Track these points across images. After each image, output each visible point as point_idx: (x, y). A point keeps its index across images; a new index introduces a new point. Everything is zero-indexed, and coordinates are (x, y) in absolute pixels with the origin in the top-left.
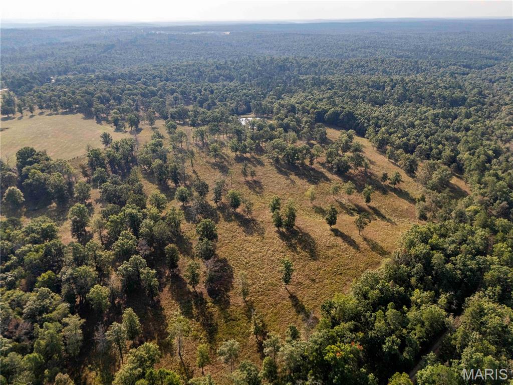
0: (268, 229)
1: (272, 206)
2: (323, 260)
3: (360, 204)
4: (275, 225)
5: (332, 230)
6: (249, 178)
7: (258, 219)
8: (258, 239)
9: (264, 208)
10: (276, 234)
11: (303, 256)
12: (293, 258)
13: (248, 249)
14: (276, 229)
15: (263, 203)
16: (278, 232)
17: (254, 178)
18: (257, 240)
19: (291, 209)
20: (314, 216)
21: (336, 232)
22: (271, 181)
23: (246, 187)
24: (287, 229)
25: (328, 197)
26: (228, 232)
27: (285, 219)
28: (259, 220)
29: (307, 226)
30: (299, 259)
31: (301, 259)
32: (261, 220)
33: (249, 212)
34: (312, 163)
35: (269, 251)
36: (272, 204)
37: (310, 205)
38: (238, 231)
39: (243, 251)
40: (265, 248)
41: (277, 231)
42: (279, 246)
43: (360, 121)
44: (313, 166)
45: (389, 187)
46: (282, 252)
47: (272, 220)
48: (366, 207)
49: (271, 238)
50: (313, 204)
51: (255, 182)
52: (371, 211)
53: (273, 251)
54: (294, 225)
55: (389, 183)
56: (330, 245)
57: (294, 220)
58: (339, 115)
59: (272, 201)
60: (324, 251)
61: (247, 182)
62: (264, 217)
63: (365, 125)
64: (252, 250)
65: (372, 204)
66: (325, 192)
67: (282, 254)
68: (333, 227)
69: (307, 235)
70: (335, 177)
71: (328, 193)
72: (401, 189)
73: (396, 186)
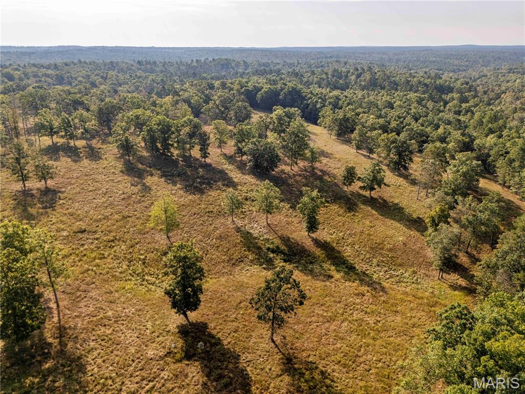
3: (294, 235)
17: (53, 183)
22: (90, 189)
34: (205, 153)
43: (310, 101)
44: (206, 160)
45: (360, 195)
48: (309, 244)
52: (319, 252)
55: (361, 188)
61: (23, 194)
65: (323, 234)
70: (250, 179)
71: (222, 213)
72: (385, 198)
73: (374, 194)
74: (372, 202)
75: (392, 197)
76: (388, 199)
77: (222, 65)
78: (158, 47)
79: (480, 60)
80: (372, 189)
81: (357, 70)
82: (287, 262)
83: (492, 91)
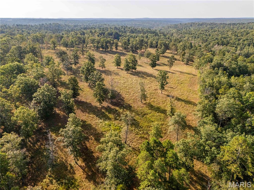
0: (121, 73)
5: (156, 70)
7: (110, 70)
29: (141, 70)
49: (127, 76)
69: (145, 72)
74: (163, 56)
76: (167, 56)
77: (58, 26)
79: (155, 24)
80: (164, 54)
83: (169, 34)
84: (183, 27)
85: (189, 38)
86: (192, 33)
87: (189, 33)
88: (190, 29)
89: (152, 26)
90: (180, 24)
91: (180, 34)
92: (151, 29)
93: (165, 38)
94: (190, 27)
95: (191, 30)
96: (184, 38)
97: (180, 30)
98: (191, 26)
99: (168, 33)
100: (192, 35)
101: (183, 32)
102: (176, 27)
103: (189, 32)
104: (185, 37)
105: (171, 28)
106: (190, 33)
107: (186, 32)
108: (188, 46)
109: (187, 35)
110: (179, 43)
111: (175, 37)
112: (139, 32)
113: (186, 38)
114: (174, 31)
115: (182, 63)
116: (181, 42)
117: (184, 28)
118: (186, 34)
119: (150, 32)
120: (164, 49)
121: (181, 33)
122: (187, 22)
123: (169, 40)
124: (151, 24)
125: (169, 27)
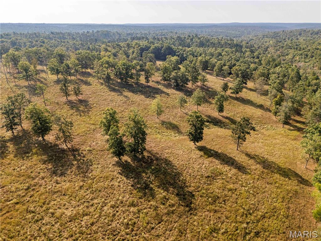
0: (102, 161)
1: (105, 125)
2: (213, 207)
3: (212, 115)
4: (114, 153)
5: (201, 149)
6: (73, 98)
7: (83, 147)
8: (81, 184)
9: (94, 131)
10: (116, 168)
11: (173, 205)
12: (157, 214)
13: (58, 213)
14: (116, 159)
15: (93, 124)
16: (119, 164)
17: (80, 97)
18: (81, 187)
19: (137, 123)
20: (166, 134)
21: (207, 152)
22: (102, 99)
23: (67, 107)
24: (135, 158)
25: (175, 111)
26: (22, 178)
27: (129, 140)
28: (85, 148)
29: (163, 149)
30: (168, 214)
31: (173, 212)
32: (88, 148)
33: (67, 138)
35: (105, 208)
36: (104, 121)
37: (157, 120)
38: (42, 174)
39: (47, 219)
40: (96, 201)
41: (117, 162)
42: (124, 192)
43: (179, 53)
44: (149, 84)
45: (231, 97)
46: (133, 205)
47: (107, 146)
48: (221, 118)
49: (107, 178)
50: (161, 119)
51: (81, 101)
52: (227, 121)
53: (113, 207)
54: (145, 149)
55: (231, 93)
56: (210, 174)
57: (144, 140)
58: (161, 50)
59: (104, 116)
60: (205, 187)
61: (70, 103)
62: (94, 144)
63: (185, 56)
64: (68, 213)
65: (224, 114)
66: (170, 106)
67: (132, 209)
68: (199, 144)
69: (167, 162)
71: (174, 107)
72: (243, 97)
73: (238, 96)
74: (237, 99)
75: (246, 97)
76: (244, 98)
77: (105, 34)
78: (47, 23)
79: (245, 31)
80: (238, 93)
81: (190, 36)
82: (216, 125)
83: (262, 47)
84: (286, 37)
85: (295, 56)
86: (301, 48)
87: (295, 47)
88: (297, 39)
89: (239, 34)
90: (283, 31)
91: (279, 48)
92: (234, 39)
93: (252, 56)
94: (299, 37)
95: (299, 42)
96: (287, 57)
97: (280, 42)
98: (300, 35)
99: (260, 46)
100: (301, 52)
101: (285, 45)
102: (275, 35)
103: (297, 45)
104: (287, 55)
105: (267, 37)
106: (297, 48)
107: (290, 45)
108: (292, 77)
109: (291, 51)
110: (275, 68)
111: (271, 53)
112: (213, 45)
113: (290, 57)
114: (271, 42)
115: (274, 118)
116: (277, 67)
117: (289, 38)
118: (291, 49)
119: (230, 45)
120: (238, 85)
121: (283, 47)
122: (294, 29)
123: (257, 60)
124: (239, 32)
125: (264, 36)
